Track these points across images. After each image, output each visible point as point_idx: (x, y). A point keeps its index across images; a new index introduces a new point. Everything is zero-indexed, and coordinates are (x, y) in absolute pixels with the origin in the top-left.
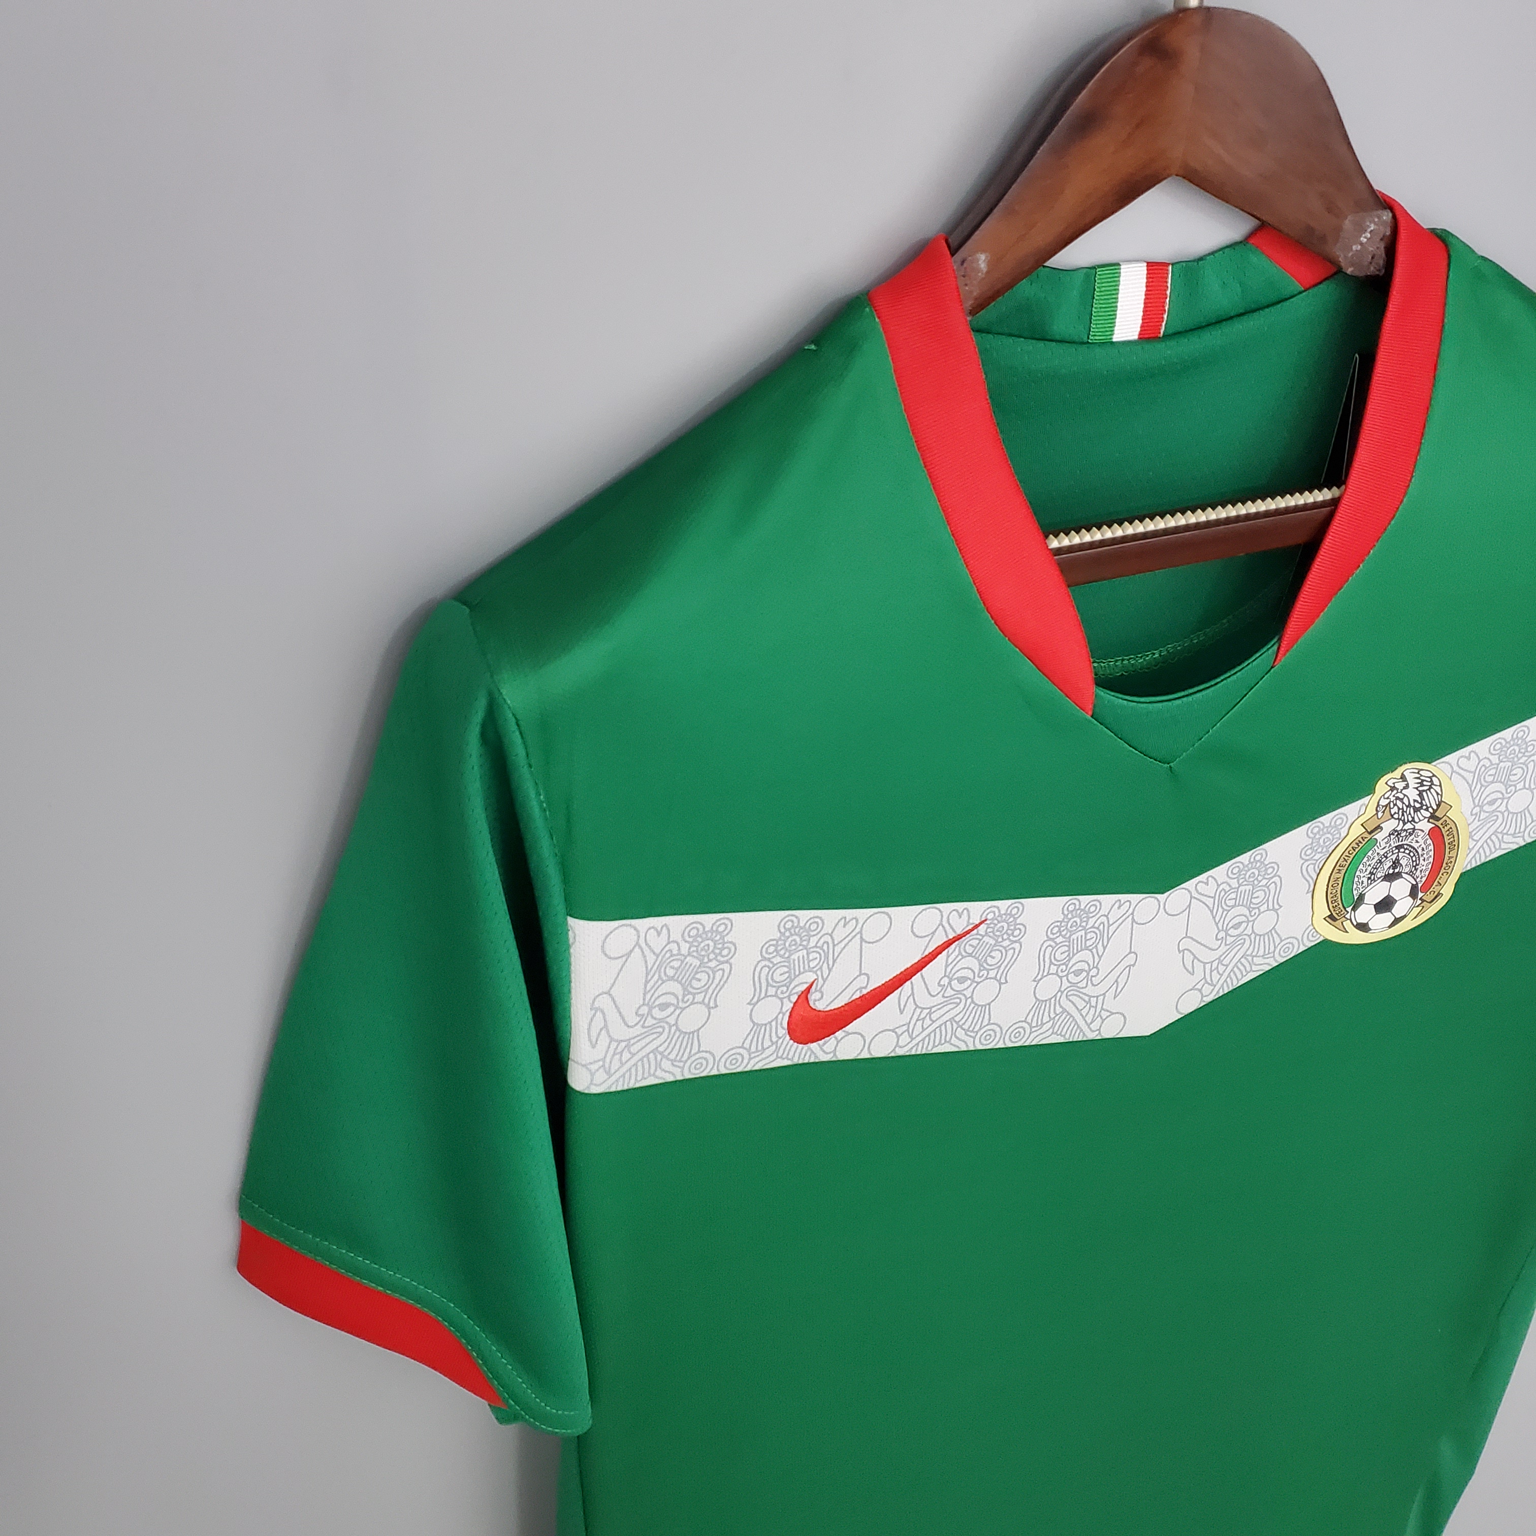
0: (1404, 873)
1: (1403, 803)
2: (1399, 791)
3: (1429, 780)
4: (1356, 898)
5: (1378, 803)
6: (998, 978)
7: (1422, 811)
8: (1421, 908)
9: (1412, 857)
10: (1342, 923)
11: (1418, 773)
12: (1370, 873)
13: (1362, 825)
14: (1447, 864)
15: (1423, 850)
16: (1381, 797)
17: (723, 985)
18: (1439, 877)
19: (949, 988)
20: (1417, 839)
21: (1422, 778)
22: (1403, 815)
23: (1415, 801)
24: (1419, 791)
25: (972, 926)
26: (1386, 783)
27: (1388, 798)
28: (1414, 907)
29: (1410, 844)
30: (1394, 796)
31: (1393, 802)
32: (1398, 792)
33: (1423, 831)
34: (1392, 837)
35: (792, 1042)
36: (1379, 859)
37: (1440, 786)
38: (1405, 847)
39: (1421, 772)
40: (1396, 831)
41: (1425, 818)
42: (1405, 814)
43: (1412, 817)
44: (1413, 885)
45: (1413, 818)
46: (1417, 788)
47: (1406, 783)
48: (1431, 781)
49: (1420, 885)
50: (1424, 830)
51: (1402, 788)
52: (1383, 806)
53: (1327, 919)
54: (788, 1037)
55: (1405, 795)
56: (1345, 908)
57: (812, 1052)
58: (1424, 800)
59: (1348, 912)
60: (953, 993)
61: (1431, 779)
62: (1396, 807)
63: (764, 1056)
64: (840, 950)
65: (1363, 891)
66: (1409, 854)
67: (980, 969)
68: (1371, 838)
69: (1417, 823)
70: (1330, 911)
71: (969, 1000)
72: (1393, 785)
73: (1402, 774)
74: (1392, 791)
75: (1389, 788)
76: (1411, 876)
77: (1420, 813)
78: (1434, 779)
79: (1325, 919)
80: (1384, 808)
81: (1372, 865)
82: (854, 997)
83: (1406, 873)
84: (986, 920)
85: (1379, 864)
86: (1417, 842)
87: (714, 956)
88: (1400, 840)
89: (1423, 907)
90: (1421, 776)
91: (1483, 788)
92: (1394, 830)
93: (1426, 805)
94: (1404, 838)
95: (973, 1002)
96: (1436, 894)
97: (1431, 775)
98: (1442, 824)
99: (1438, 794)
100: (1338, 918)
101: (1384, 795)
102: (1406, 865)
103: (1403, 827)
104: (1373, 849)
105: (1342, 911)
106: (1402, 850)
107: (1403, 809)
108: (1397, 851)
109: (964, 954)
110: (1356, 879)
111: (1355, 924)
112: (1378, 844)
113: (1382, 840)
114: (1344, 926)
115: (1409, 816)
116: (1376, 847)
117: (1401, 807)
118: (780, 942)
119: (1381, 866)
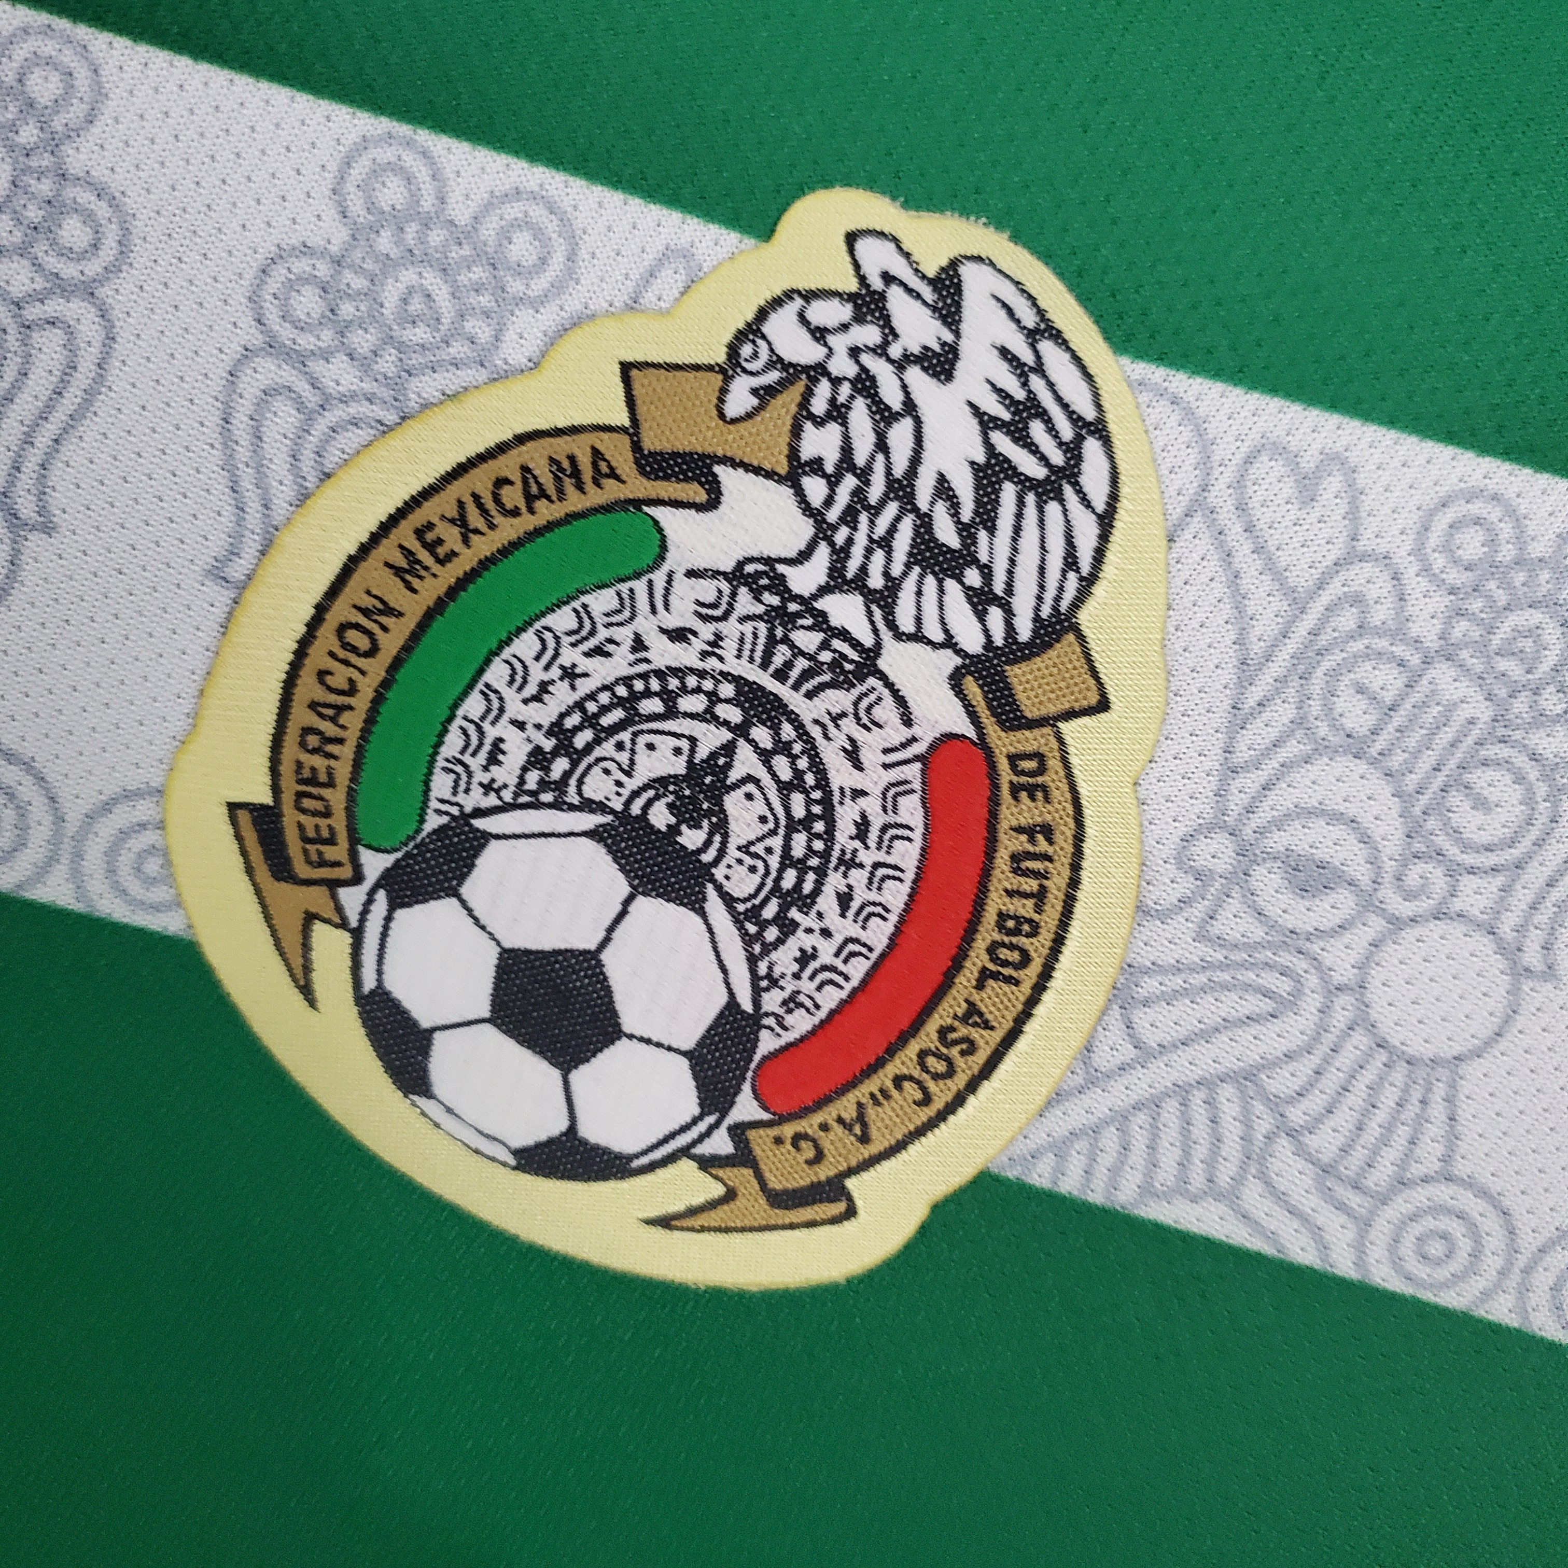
0: (719, 888)
1: (882, 446)
2: (895, 351)
3: (1067, 432)
4: (433, 822)
5: (762, 314)
7: (951, 585)
8: (718, 1190)
9: (793, 826)
10: (310, 918)
11: (1032, 336)
12: (556, 729)
13: (626, 368)
14: (943, 1032)
15: (862, 827)
16: (789, 295)
18: (871, 1085)
20: (859, 735)
21: (1036, 383)
22: (849, 517)
23: (943, 489)
24: (989, 447)
26: (851, 238)
27: (819, 334)
28: (685, 1152)
29: (816, 732)
30: (854, 352)
31: (836, 382)
32: (881, 350)
33: (908, 722)
34: (745, 603)
36: (627, 681)
37: (1106, 521)
38: (788, 731)
39: (1046, 347)
40: (779, 585)
41: (949, 643)
42: (863, 518)
43: (886, 574)
44: (732, 1004)
45: (893, 585)
46: (986, 423)
47: (949, 337)
48: (1073, 451)
49: (767, 1043)
50: (916, 711)
51: (916, 349)
52: (776, 361)
53: (244, 817)
55: (910, 406)
56: (354, 841)
58: (992, 530)
59: (357, 878)
61: (1079, 439)
62: (833, 430)
65: (479, 813)
66: (785, 789)
68: (637, 504)
69: (899, 636)
70: (276, 789)
72: (877, 284)
73: (954, 264)
74: (859, 319)
75: (852, 286)
76: (744, 934)
77: (941, 591)
78: (1092, 447)
79: (233, 807)
80: (773, 376)
81: (585, 686)
83: (729, 900)
85: (618, 714)
86: (853, 754)
88: (778, 661)
89: (730, 1195)
90: (1039, 369)
91: (1292, 749)
92: (769, 561)
93: (987, 571)
94: (801, 664)
96: (824, 1172)
97: (1090, 414)
98: (1013, 759)
99: (1071, 561)
100: (302, 870)
101: (809, 296)
102: (745, 848)
103: (824, 590)
104: (624, 588)
105: (331, 841)
106: (762, 735)
107: (864, 475)
108: (734, 715)
110: (474, 706)
111: (369, 983)
112: (659, 578)
113: (691, 574)
114: (306, 947)
115: (879, 556)
116: (640, 586)
117: (860, 460)
119: (625, 736)
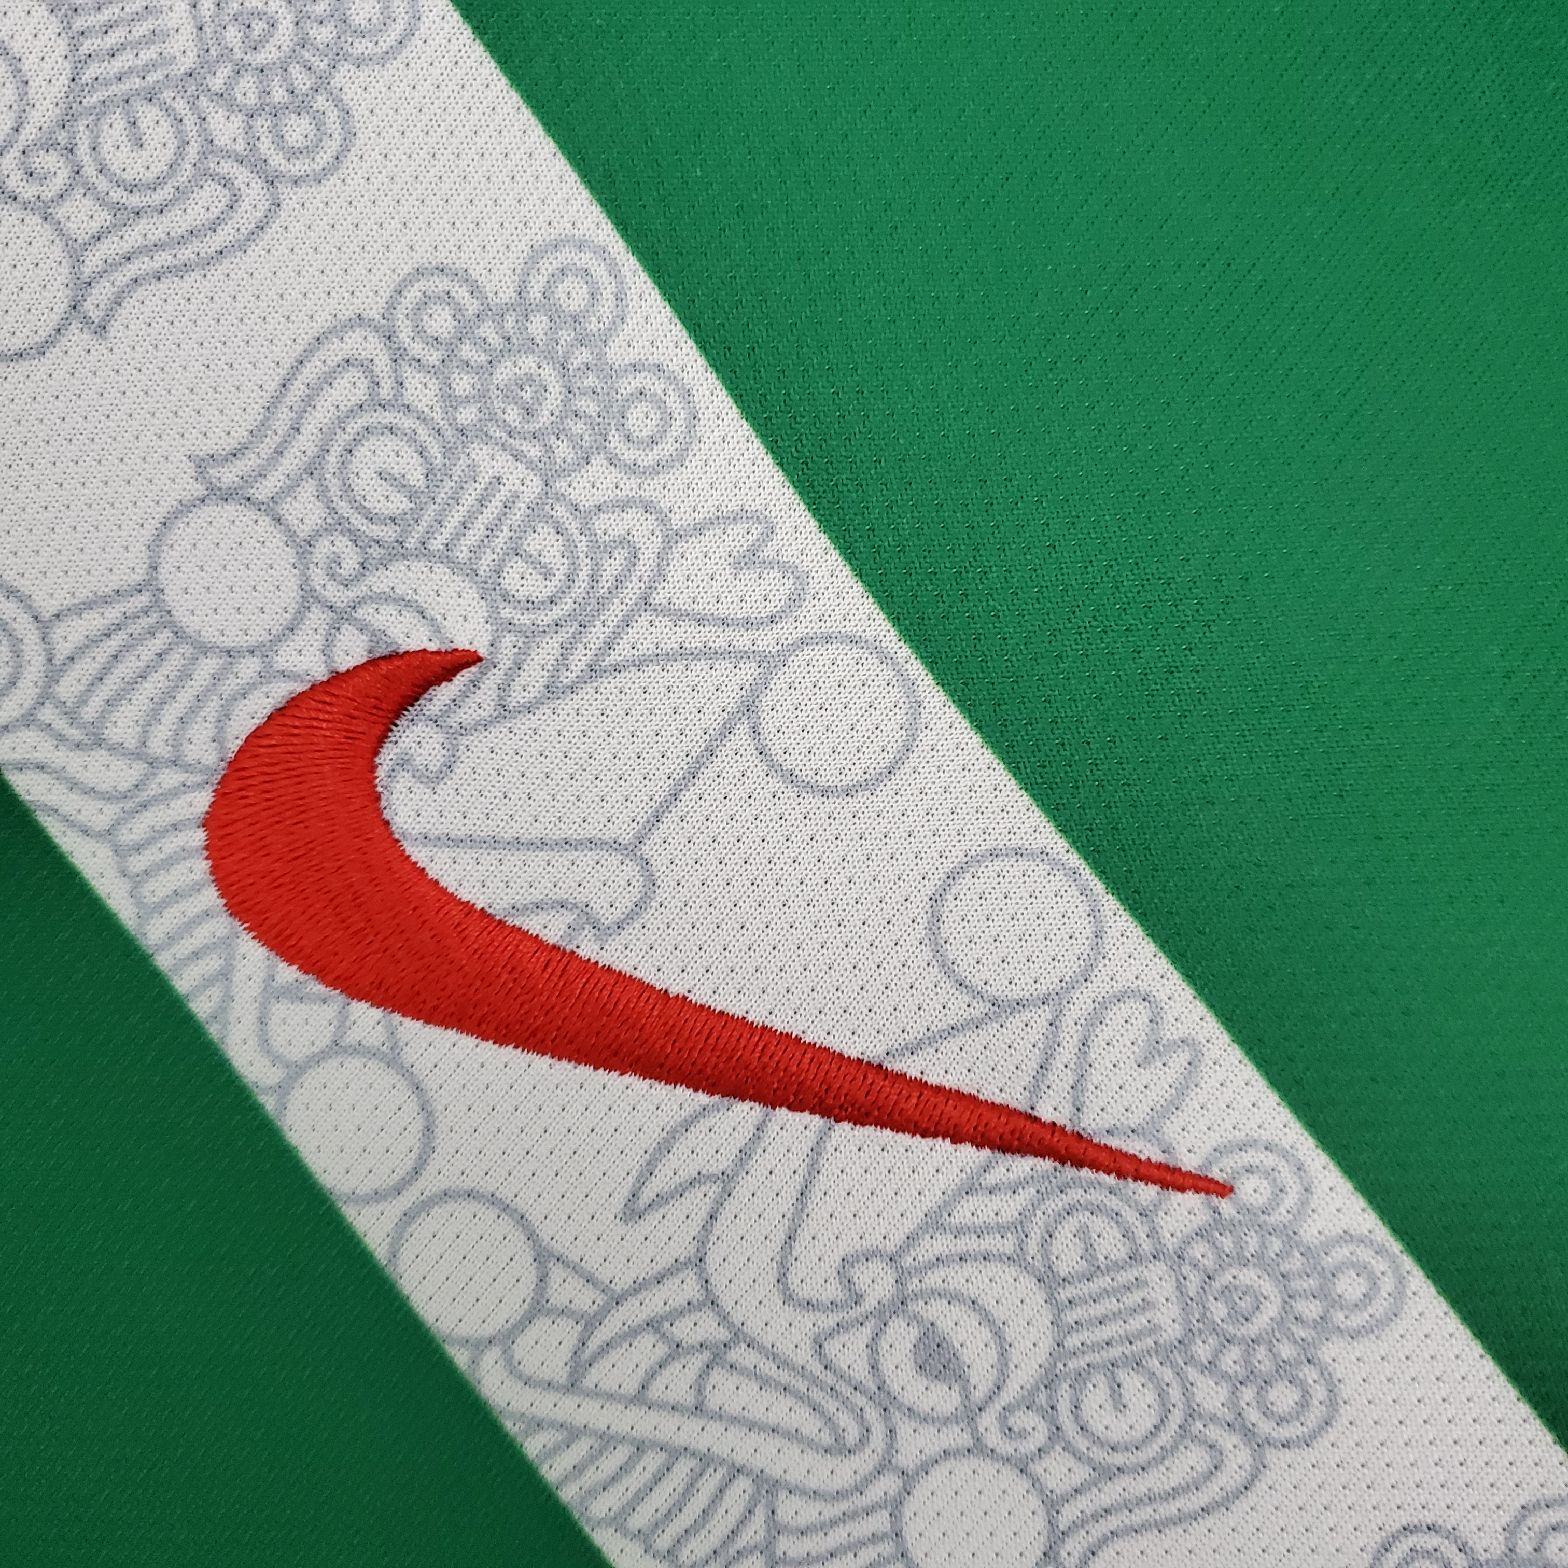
6: (1069, 1514)
17: (187, 267)
19: (866, 1333)
25: (1157, 1156)
35: (199, 837)
54: (202, 801)
57: (225, 975)
60: (861, 1372)
63: (72, 762)
64: (646, 647)
67: (1033, 1392)
71: (889, 1484)
82: (533, 925)
84: (1223, 1190)
87: (252, 99)
95: (895, 1506)
109: (1032, 1246)
118: (487, 330)
